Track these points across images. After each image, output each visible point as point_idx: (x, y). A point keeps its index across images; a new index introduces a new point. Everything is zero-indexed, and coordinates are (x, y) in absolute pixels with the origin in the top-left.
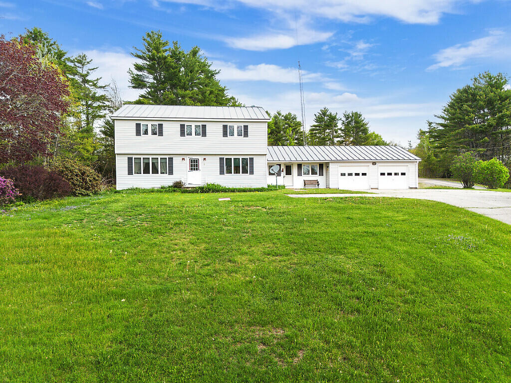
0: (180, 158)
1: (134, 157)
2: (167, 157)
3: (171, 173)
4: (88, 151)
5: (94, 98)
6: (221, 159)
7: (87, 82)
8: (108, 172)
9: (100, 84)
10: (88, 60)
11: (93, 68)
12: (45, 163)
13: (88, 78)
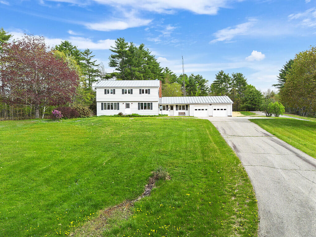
0: (122, 103)
1: (104, 103)
2: (117, 103)
3: (118, 109)
4: (88, 99)
5: (93, 71)
6: (139, 104)
7: (90, 63)
8: (94, 108)
9: (96, 64)
10: (90, 52)
11: (92, 56)
12: (70, 105)
13: (90, 61)
